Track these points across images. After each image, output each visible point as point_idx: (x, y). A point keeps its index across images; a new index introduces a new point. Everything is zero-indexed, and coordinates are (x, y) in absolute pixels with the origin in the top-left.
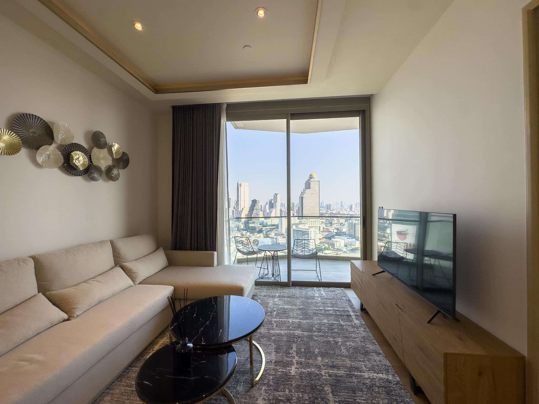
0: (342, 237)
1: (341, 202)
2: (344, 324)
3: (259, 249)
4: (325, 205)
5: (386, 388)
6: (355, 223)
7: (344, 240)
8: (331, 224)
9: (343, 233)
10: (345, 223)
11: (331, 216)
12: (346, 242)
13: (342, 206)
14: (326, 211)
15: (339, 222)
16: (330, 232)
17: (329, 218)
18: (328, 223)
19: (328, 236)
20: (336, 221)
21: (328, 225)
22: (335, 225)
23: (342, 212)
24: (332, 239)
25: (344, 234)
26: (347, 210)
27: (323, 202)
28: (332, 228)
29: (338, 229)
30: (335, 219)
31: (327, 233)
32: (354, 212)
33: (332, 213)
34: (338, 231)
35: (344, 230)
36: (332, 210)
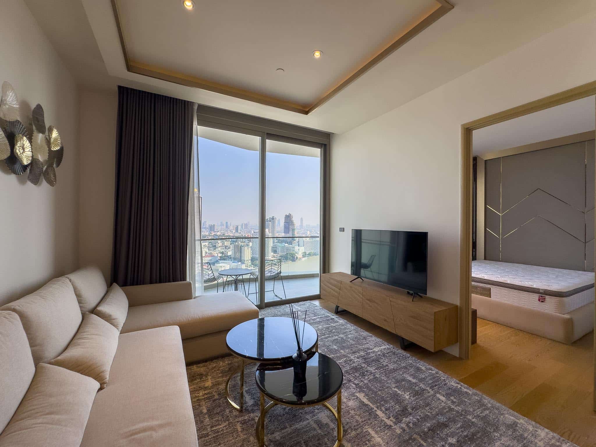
0: (228, 262)
1: (227, 223)
2: (334, 325)
3: (220, 274)
4: (207, 226)
5: (391, 352)
6: (241, 245)
7: (229, 265)
8: (215, 247)
9: (227, 256)
10: (231, 246)
11: (215, 238)
12: (231, 266)
13: (227, 227)
14: (209, 233)
15: (223, 245)
16: (214, 257)
17: (213, 241)
18: (211, 246)
19: (211, 261)
20: (220, 244)
21: (211, 249)
22: (219, 249)
23: (227, 234)
24: (215, 264)
25: (229, 258)
26: (232, 232)
27: (205, 222)
28: (215, 252)
29: (222, 253)
30: (219, 241)
31: (210, 258)
32: (240, 233)
33: (216, 235)
34: (223, 255)
35: (230, 253)
36: (216, 232)
